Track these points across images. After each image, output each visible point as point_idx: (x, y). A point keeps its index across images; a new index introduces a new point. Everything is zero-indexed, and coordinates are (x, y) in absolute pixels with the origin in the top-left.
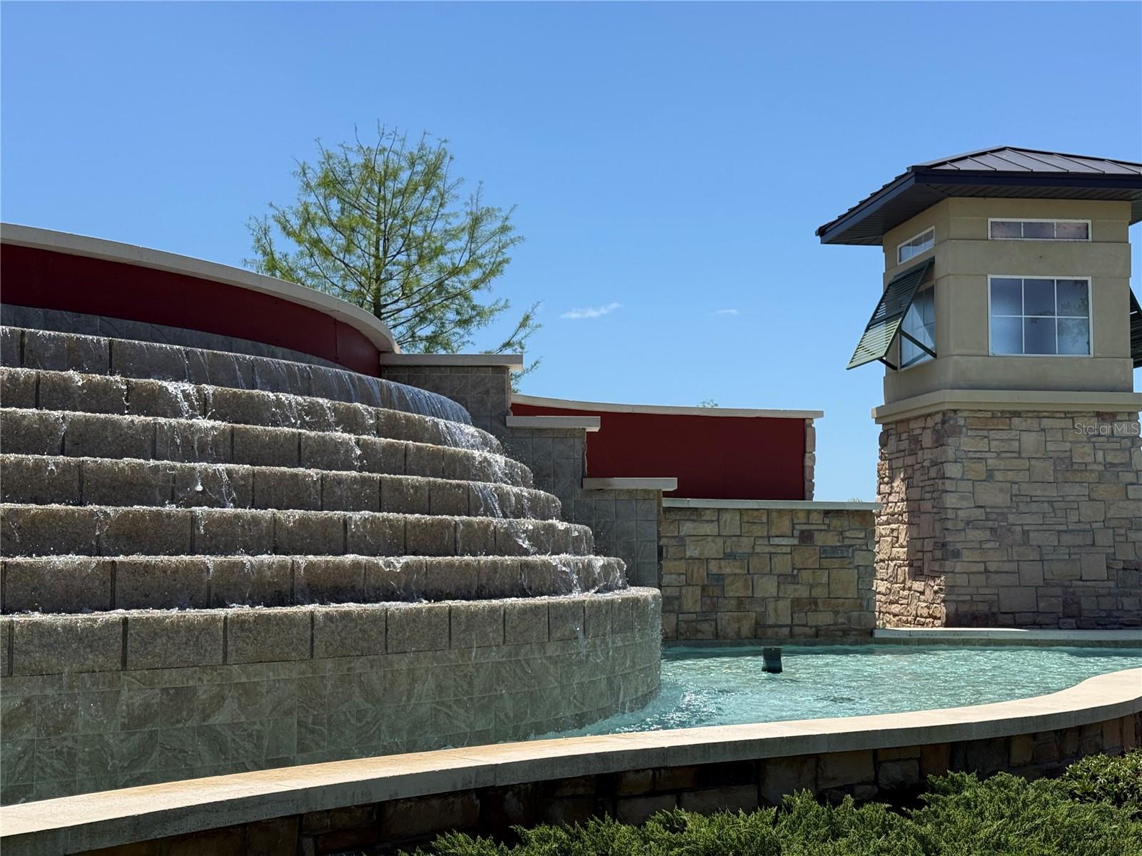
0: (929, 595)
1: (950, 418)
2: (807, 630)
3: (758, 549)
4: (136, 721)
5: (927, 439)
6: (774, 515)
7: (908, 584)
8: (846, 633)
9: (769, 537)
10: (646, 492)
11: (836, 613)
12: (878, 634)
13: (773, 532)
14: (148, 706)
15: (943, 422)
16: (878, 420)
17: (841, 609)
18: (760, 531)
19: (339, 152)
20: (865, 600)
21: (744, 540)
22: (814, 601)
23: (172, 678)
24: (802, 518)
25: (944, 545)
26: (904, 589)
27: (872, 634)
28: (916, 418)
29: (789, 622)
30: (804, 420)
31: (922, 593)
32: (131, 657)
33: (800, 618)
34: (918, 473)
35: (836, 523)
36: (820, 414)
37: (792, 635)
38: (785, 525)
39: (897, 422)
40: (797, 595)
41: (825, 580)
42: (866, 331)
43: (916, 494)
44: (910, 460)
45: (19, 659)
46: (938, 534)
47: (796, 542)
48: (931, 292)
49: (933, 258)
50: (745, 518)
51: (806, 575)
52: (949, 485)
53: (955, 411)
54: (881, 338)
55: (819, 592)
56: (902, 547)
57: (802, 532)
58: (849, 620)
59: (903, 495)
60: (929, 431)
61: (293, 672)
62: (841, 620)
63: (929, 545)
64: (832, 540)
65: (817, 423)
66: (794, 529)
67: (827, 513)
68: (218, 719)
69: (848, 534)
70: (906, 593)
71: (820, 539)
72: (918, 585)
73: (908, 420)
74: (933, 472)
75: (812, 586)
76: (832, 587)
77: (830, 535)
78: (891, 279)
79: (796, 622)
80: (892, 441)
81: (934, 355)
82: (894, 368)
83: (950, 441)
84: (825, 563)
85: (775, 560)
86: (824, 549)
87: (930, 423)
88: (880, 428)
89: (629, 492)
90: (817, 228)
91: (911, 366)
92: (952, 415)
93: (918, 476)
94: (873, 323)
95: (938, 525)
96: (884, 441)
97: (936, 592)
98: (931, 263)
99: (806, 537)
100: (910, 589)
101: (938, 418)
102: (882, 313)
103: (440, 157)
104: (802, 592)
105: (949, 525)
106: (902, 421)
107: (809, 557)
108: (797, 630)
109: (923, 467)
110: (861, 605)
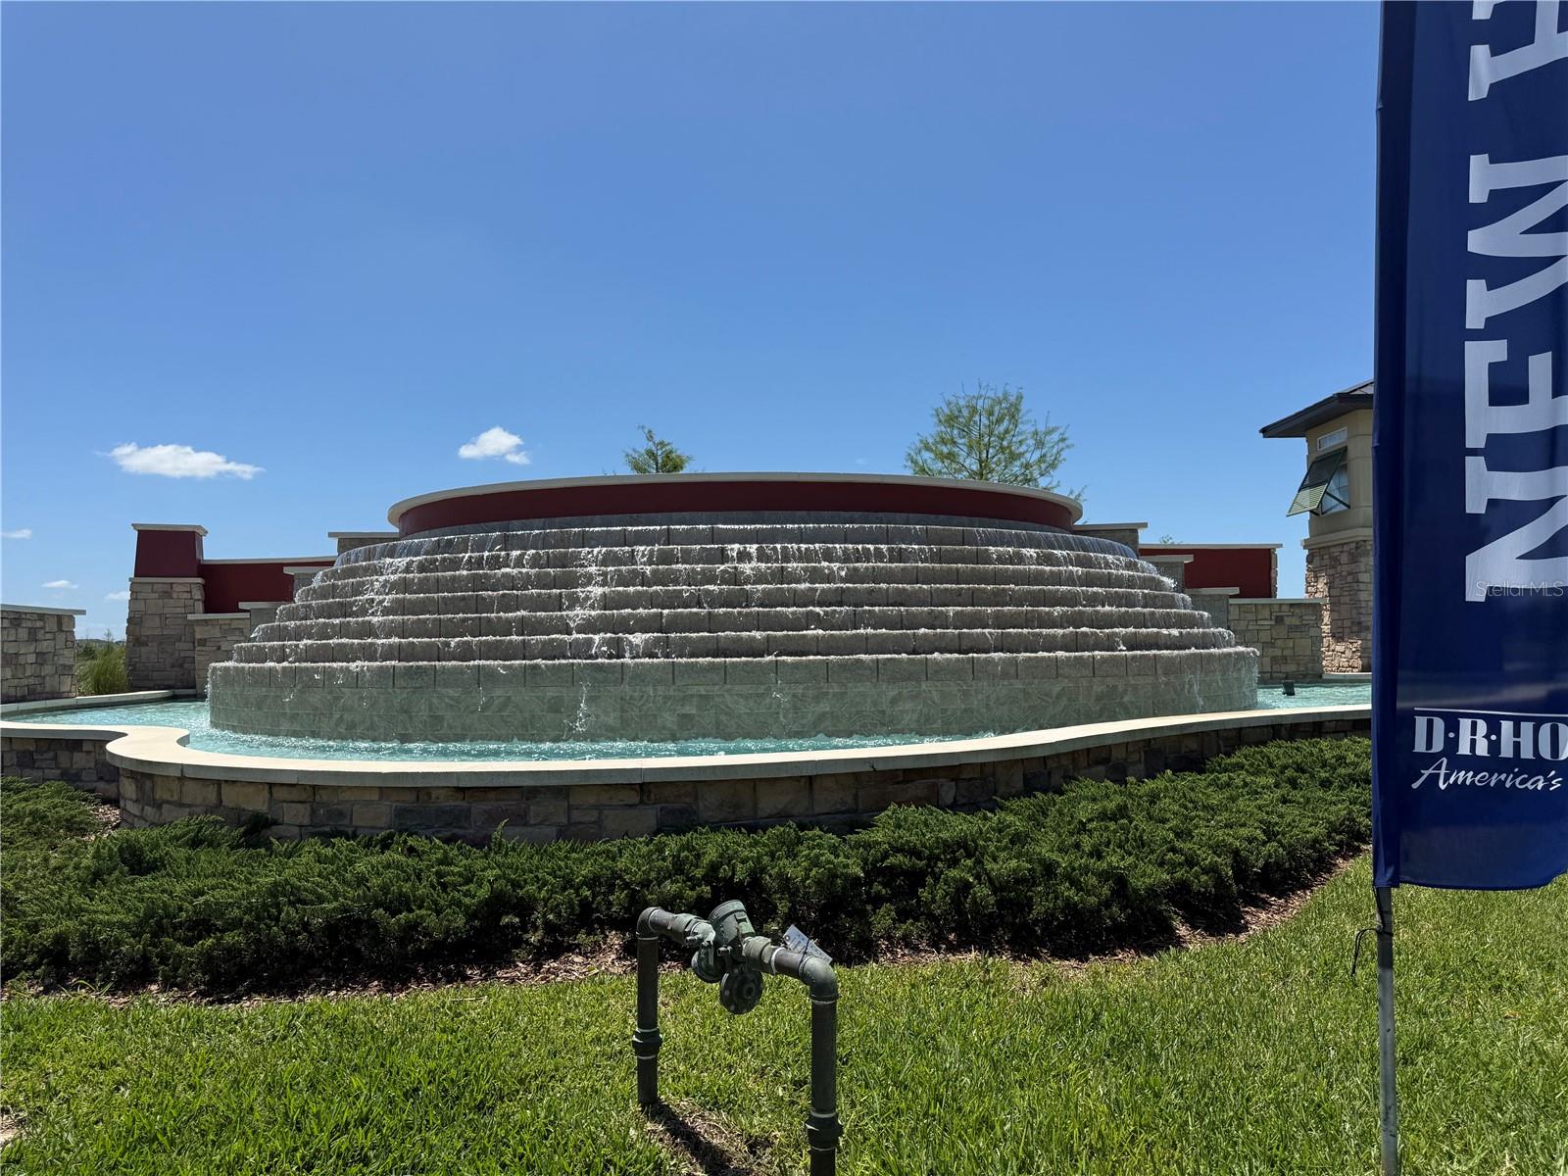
0: (1348, 654)
1: (1361, 546)
2: (1281, 675)
3: (1250, 628)
4: (1099, 699)
5: (1344, 558)
6: (1260, 607)
7: (1332, 648)
8: (1305, 676)
9: (1257, 621)
10: (1220, 595)
11: (1298, 664)
12: (1324, 677)
13: (1259, 617)
14: (1102, 692)
15: (1357, 548)
16: (1305, 548)
17: (1302, 662)
18: (1250, 616)
19: (953, 399)
20: (1316, 658)
21: (1242, 622)
22: (1285, 658)
23: (1110, 681)
24: (1276, 608)
25: (1360, 623)
26: (1328, 651)
27: (1321, 676)
28: (1334, 546)
29: (1270, 670)
30: (1270, 550)
31: (1343, 653)
32: (1096, 672)
33: (1276, 668)
34: (1337, 580)
35: (1297, 611)
36: (1281, 546)
37: (1271, 678)
38: (1266, 613)
39: (1320, 549)
40: (1275, 654)
41: (1291, 645)
42: (1300, 490)
43: (1336, 592)
44: (1331, 572)
45: (1061, 671)
46: (1354, 616)
47: (1273, 623)
48: (1345, 467)
49: (1346, 447)
50: (1242, 609)
51: (1279, 643)
52: (1362, 586)
53: (1365, 541)
54: (1311, 498)
55: (1286, 653)
56: (1326, 625)
57: (1277, 617)
58: (1307, 668)
59: (1326, 593)
60: (1345, 554)
61: (1150, 680)
62: (1302, 669)
63: (1347, 623)
64: (1295, 621)
65: (1278, 551)
66: (1271, 615)
67: (1292, 605)
68: (1126, 699)
69: (1305, 618)
70: (1330, 653)
71: (1288, 621)
72: (1340, 648)
73: (1329, 547)
74: (1350, 579)
75: (1283, 649)
76: (1296, 649)
77: (1294, 619)
78: (1313, 459)
79: (1275, 669)
80: (1317, 560)
81: (1349, 507)
82: (1317, 514)
83: (1362, 559)
84: (1291, 635)
85: (1260, 634)
86: (1290, 627)
87: (1346, 548)
88: (1306, 552)
89: (1210, 596)
90: (1261, 428)
91: (1330, 512)
92: (1363, 543)
93: (1337, 581)
94: (1302, 487)
95: (1354, 611)
96: (1310, 559)
97: (1354, 652)
98: (1345, 449)
99: (1279, 620)
100: (1333, 651)
101: (1353, 545)
102: (1307, 482)
103: (1020, 398)
104: (1278, 653)
105: (1363, 611)
106: (1324, 548)
107: (1282, 631)
108: (1275, 675)
109: (1341, 576)
110: (1314, 660)
